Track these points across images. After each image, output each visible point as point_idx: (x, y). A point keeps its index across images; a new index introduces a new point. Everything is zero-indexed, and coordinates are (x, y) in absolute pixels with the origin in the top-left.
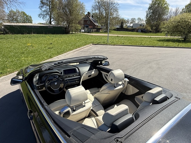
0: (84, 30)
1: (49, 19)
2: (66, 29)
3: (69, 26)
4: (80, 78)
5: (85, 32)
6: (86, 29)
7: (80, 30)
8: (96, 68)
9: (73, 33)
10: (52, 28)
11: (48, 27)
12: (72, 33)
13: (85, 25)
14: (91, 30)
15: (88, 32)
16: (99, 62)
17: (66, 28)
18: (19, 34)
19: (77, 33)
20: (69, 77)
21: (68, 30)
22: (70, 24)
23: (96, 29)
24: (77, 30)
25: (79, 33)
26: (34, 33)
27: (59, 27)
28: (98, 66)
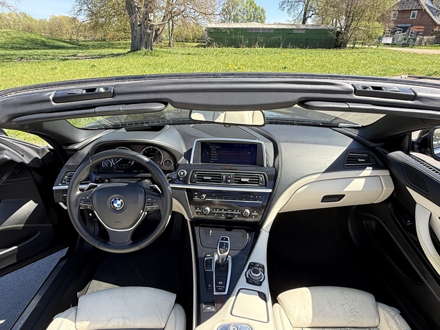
0: (393, 40)
1: (303, 13)
2: (337, 36)
3: (347, 27)
4: (269, 200)
5: (393, 45)
6: (400, 36)
7: (380, 38)
8: (381, 163)
9: (356, 48)
10: (304, 32)
11: (294, 32)
12: (353, 48)
13: (399, 25)
14: (415, 40)
15: (404, 45)
16: (415, 136)
17: (338, 33)
18: (231, 46)
19: (366, 46)
20: (217, 179)
21: (343, 38)
22: (352, 21)
23: (434, 37)
24: (369, 38)
25: (375, 47)
26: (261, 45)
27: (322, 30)
28: (398, 155)
